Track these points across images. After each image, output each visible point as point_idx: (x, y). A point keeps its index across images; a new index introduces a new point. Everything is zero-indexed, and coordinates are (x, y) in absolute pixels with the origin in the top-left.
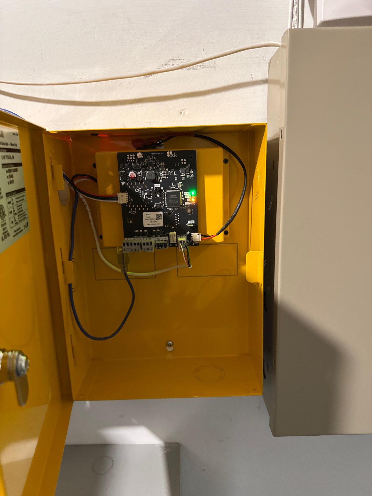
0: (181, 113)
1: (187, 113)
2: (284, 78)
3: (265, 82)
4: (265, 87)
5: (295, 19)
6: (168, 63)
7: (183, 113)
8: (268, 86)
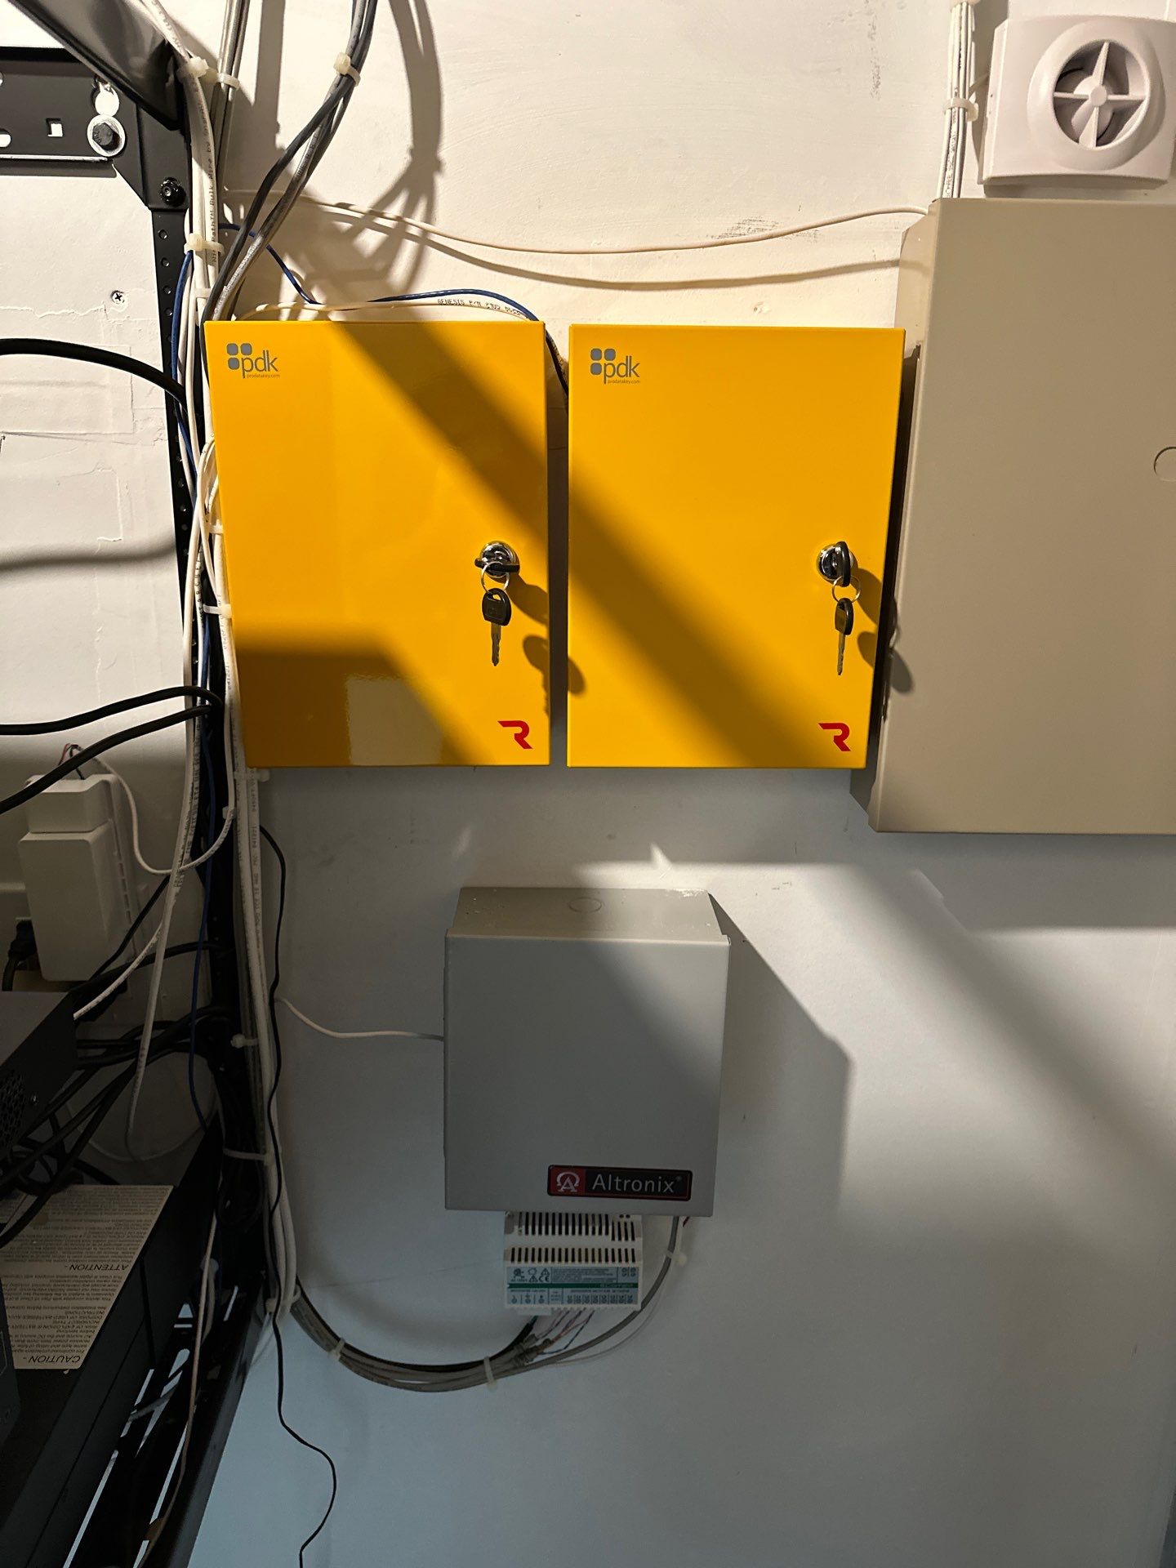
0: (756, 309)
1: (766, 309)
2: (929, 260)
3: (895, 263)
4: (895, 272)
5: (949, 173)
6: (741, 226)
7: (759, 310)
8: (899, 273)
